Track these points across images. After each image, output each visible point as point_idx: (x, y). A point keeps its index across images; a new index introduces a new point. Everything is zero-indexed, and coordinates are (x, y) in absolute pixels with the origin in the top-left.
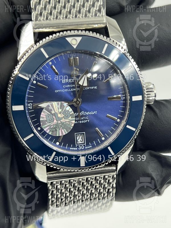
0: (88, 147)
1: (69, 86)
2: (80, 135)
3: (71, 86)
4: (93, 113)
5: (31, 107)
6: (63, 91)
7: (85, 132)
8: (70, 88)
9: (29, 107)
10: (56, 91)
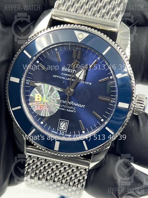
1: (67, 75)
2: (64, 122)
3: (69, 75)
4: (81, 106)
5: (29, 83)
6: (60, 77)
7: (68, 121)
8: (68, 77)
9: (27, 83)
10: (54, 76)
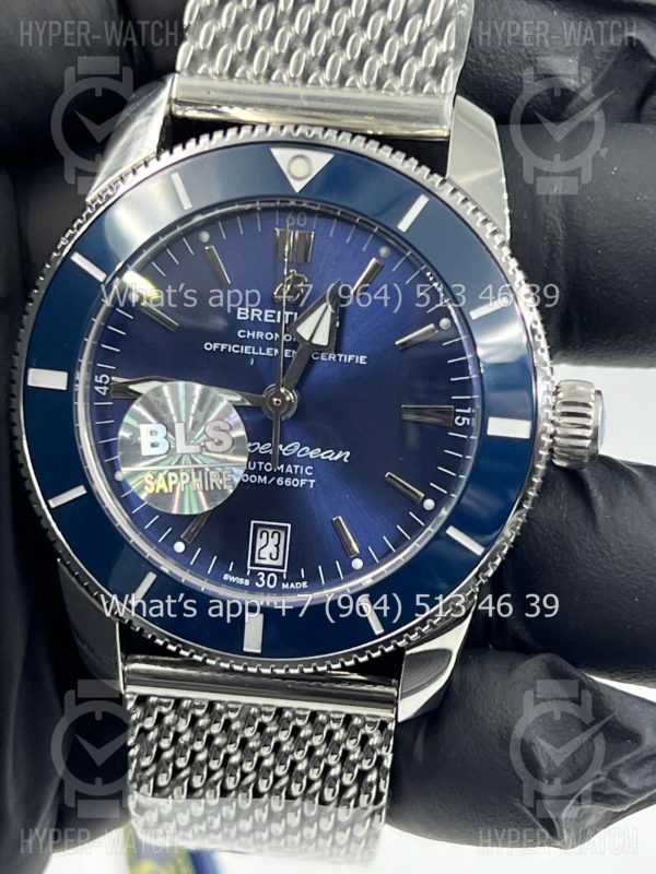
0: (292, 585)
1: (260, 334)
2: (270, 532)
3: (270, 336)
4: (336, 458)
5: (105, 388)
6: (236, 349)
7: (289, 525)
8: (263, 344)
9: (97, 388)
10: (208, 346)
